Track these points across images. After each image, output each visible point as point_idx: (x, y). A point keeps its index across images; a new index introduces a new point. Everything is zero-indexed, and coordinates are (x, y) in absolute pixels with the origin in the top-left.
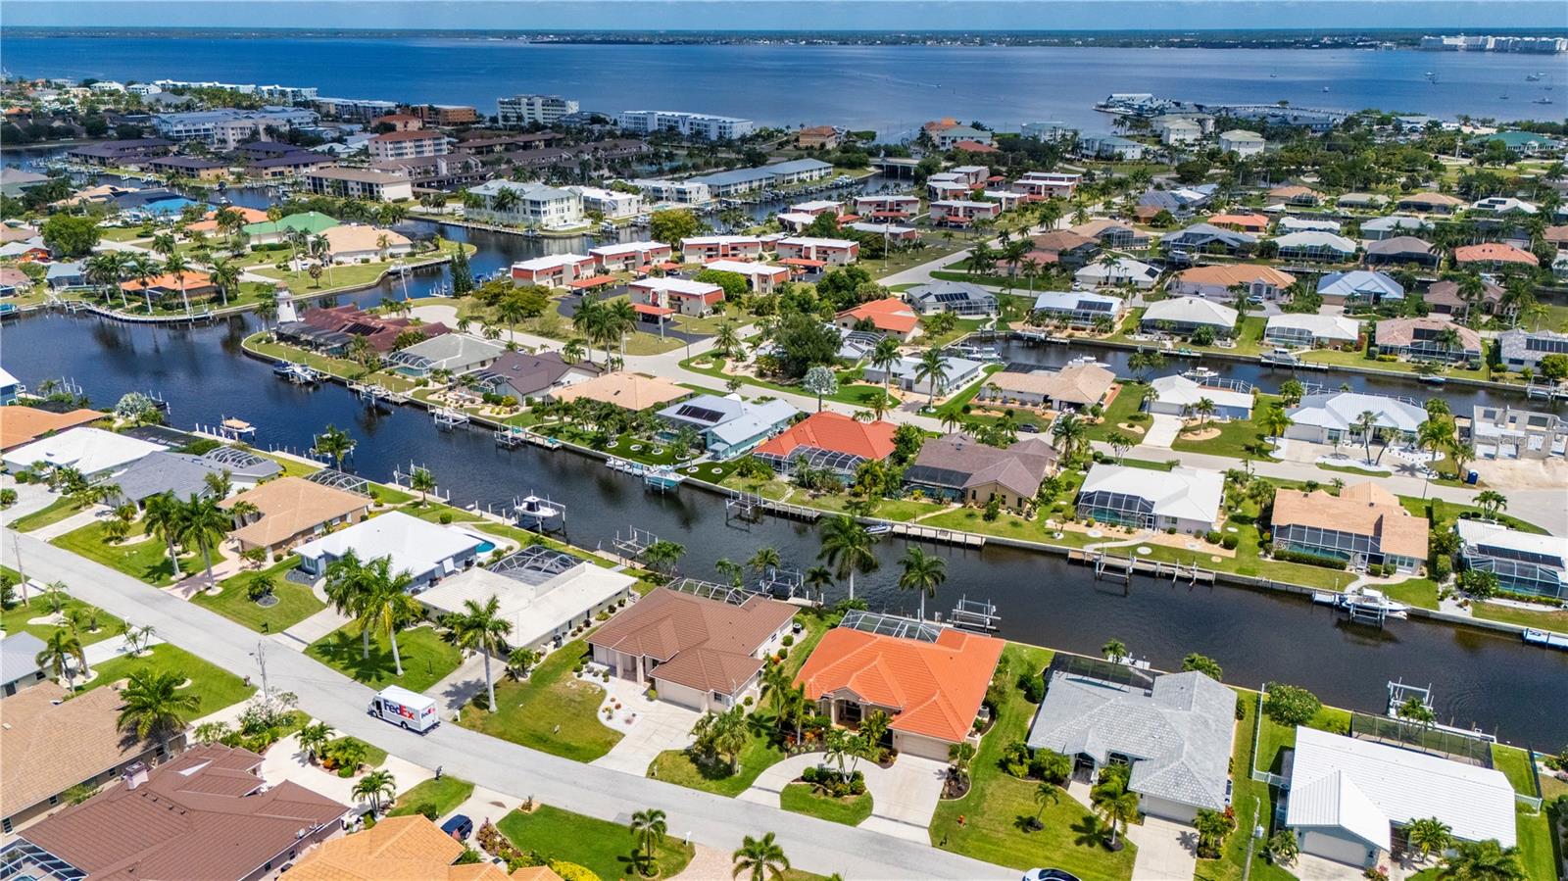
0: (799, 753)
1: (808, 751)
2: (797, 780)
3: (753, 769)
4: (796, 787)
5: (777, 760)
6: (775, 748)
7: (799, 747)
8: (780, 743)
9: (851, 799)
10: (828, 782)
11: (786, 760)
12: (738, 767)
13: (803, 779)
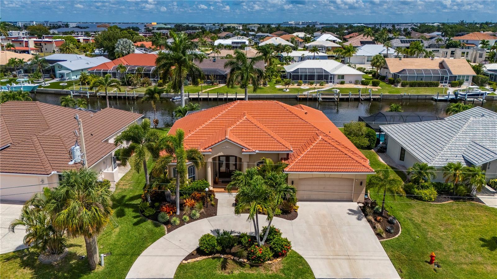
0: (183, 223)
1: (192, 219)
2: (191, 256)
3: (125, 254)
4: (193, 266)
5: (154, 237)
6: (149, 224)
7: (180, 217)
8: (155, 218)
9: (277, 264)
10: (236, 249)
11: (167, 236)
12: (100, 257)
13: (200, 252)
